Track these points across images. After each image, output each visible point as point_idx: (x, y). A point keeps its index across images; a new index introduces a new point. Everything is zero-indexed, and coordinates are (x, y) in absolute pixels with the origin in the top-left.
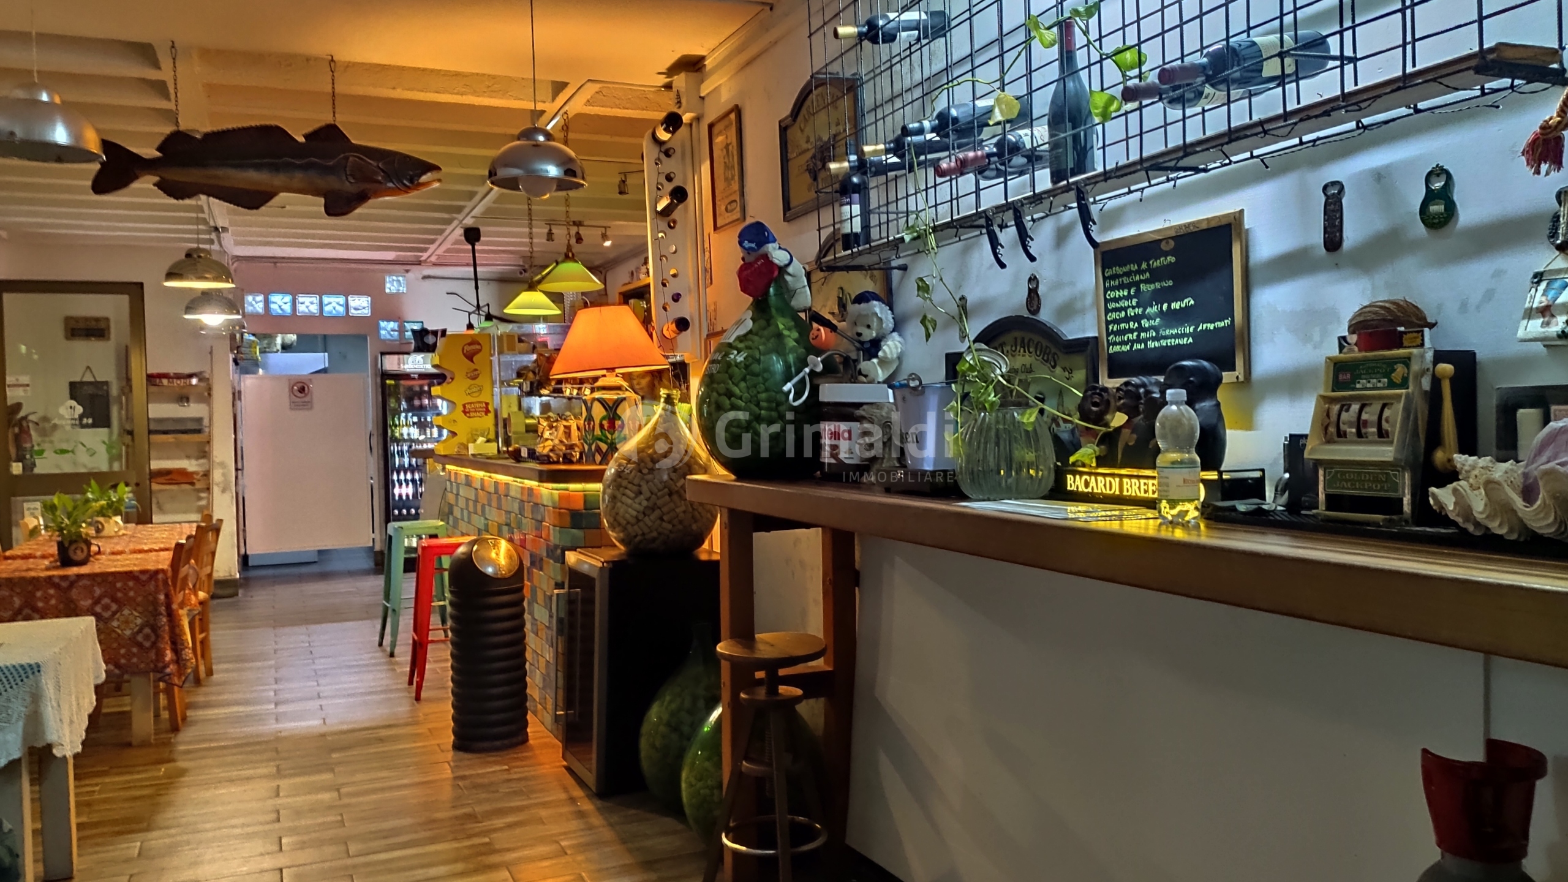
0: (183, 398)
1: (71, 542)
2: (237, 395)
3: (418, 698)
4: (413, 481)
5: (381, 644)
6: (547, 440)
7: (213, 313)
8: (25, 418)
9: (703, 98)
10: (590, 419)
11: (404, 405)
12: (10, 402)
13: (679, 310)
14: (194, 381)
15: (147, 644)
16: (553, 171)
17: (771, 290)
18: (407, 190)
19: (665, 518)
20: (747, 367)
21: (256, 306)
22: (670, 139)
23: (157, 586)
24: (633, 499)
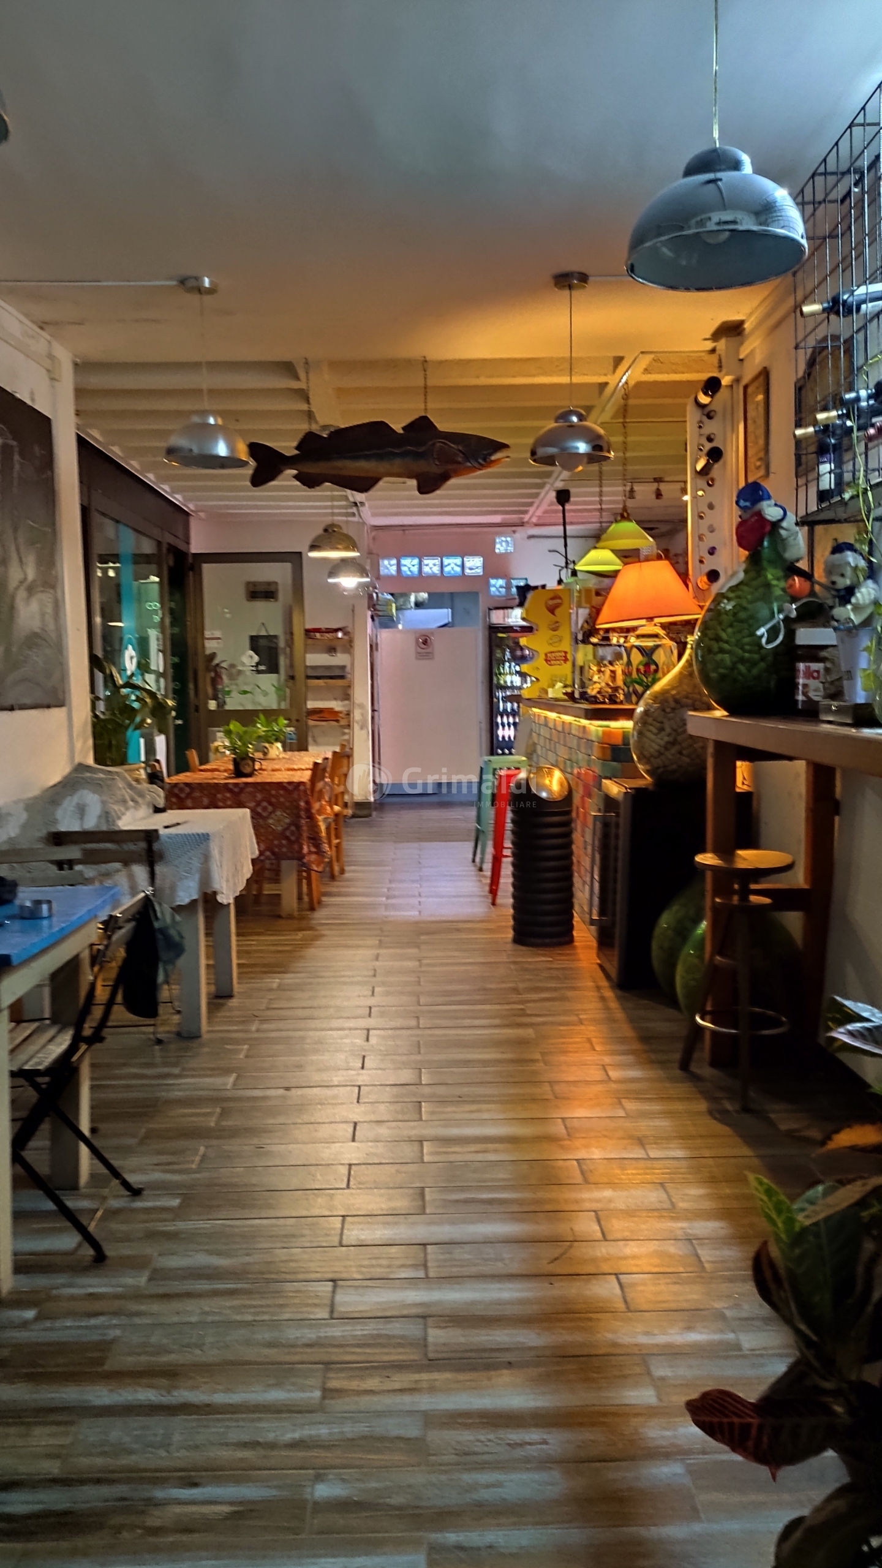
0: (332, 650)
1: (243, 759)
2: (373, 647)
3: (494, 904)
4: (515, 724)
5: (474, 861)
6: (595, 682)
7: (349, 576)
8: (218, 665)
9: (741, 360)
10: (629, 663)
11: (508, 655)
12: (208, 652)
13: (711, 564)
14: (340, 635)
15: (293, 838)
16: (582, 447)
17: (766, 544)
18: (482, 467)
19: (684, 752)
20: (735, 614)
21: (390, 568)
22: (711, 402)
23: (299, 795)
24: (656, 734)
